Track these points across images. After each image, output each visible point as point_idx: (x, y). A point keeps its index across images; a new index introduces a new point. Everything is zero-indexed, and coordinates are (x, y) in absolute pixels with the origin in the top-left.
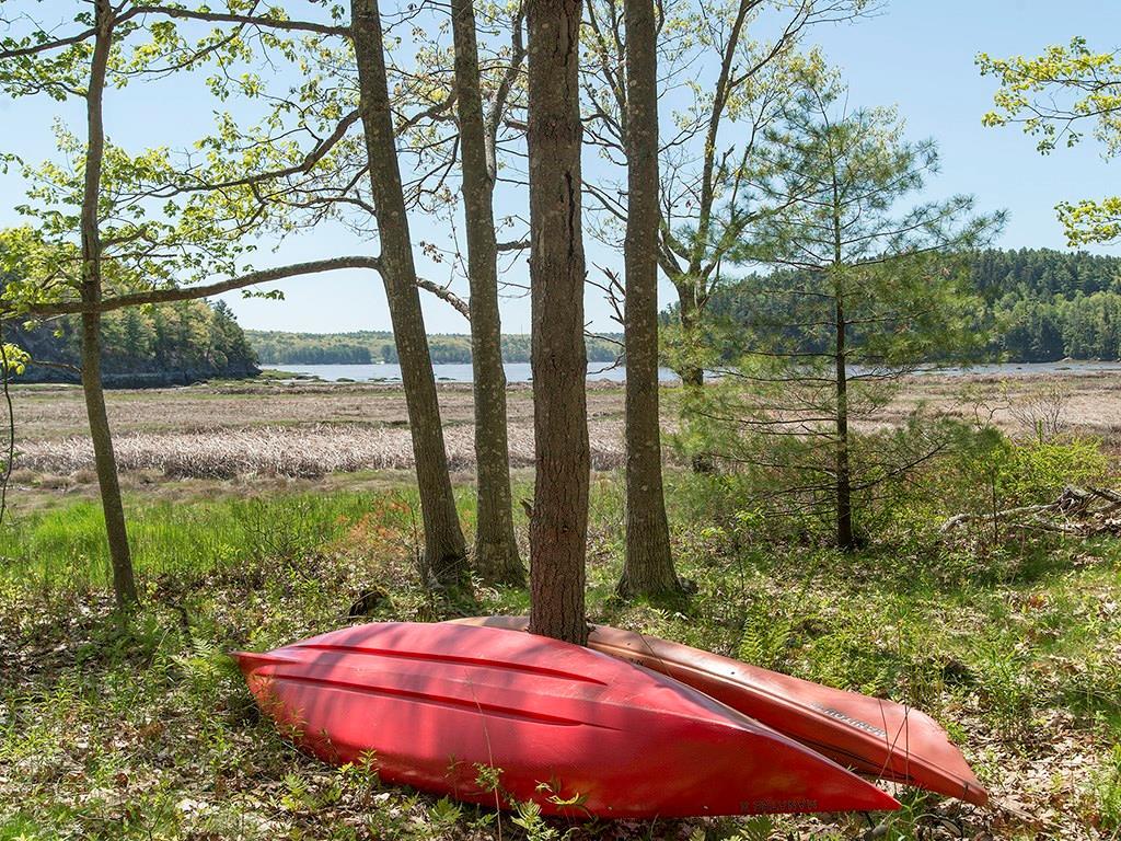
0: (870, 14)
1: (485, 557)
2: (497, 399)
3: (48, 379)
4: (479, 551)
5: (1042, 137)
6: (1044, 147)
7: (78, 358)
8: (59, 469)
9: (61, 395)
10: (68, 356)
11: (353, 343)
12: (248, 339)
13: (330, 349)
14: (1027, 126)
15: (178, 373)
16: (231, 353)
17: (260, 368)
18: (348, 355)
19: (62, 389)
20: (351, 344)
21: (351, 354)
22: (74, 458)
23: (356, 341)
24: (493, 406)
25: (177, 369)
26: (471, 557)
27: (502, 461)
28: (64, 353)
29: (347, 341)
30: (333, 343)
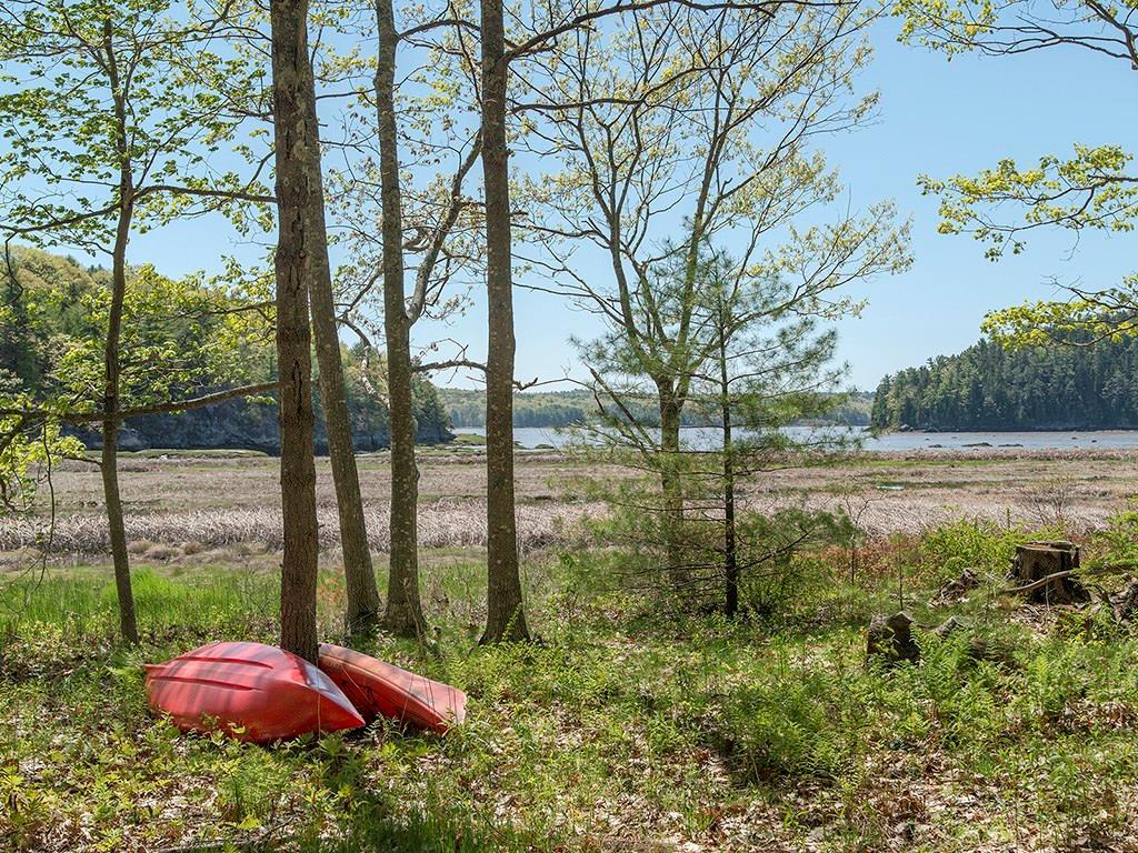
0: (867, 123)
1: (391, 614)
2: (408, 490)
3: (227, 445)
4: (388, 610)
5: (990, 244)
6: (992, 254)
7: (260, 421)
8: (173, 540)
9: (224, 464)
10: (249, 419)
11: (567, 403)
12: (441, 399)
13: (540, 410)
14: (978, 234)
15: (364, 438)
16: (422, 416)
17: (454, 432)
18: (561, 418)
19: (239, 456)
20: (564, 405)
21: (564, 416)
22: (191, 531)
23: (570, 401)
24: (404, 495)
25: (363, 433)
26: (381, 614)
27: (409, 539)
28: (245, 417)
29: (560, 402)
30: (543, 403)
